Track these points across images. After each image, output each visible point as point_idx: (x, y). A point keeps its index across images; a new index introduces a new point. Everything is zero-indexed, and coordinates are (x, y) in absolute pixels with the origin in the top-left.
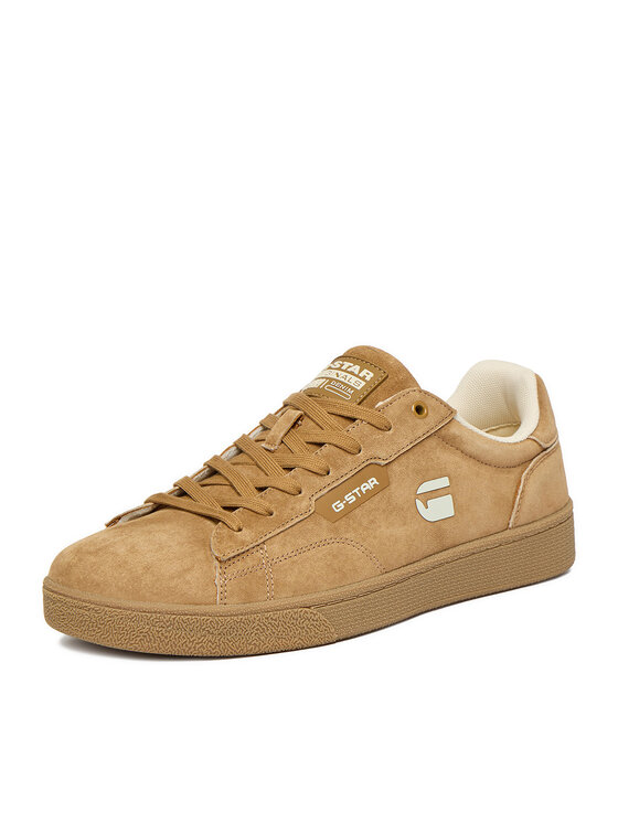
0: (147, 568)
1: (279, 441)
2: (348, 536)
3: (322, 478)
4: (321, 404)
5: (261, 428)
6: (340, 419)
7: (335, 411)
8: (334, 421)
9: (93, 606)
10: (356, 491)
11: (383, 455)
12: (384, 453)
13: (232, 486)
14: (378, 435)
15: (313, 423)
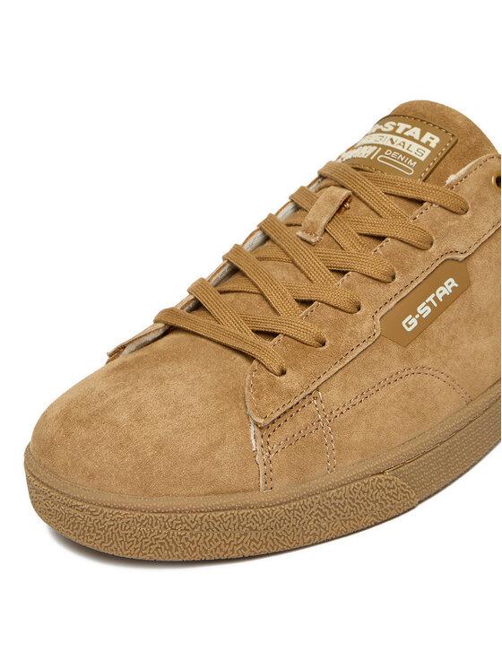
0: (160, 447)
1: (320, 230)
2: (425, 362)
3: (386, 287)
4: (376, 181)
5: (291, 206)
6: (402, 201)
7: (394, 190)
8: (394, 204)
9: (87, 506)
10: (430, 299)
11: (459, 246)
12: (461, 244)
13: (262, 294)
14: (453, 221)
15: (364, 207)
